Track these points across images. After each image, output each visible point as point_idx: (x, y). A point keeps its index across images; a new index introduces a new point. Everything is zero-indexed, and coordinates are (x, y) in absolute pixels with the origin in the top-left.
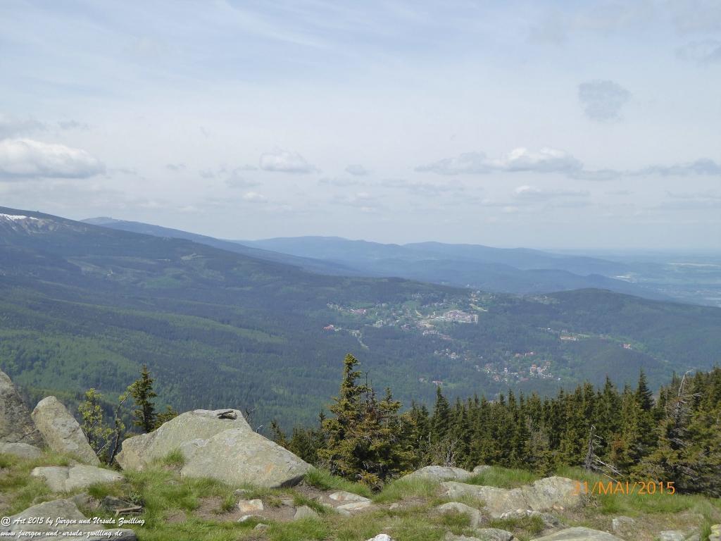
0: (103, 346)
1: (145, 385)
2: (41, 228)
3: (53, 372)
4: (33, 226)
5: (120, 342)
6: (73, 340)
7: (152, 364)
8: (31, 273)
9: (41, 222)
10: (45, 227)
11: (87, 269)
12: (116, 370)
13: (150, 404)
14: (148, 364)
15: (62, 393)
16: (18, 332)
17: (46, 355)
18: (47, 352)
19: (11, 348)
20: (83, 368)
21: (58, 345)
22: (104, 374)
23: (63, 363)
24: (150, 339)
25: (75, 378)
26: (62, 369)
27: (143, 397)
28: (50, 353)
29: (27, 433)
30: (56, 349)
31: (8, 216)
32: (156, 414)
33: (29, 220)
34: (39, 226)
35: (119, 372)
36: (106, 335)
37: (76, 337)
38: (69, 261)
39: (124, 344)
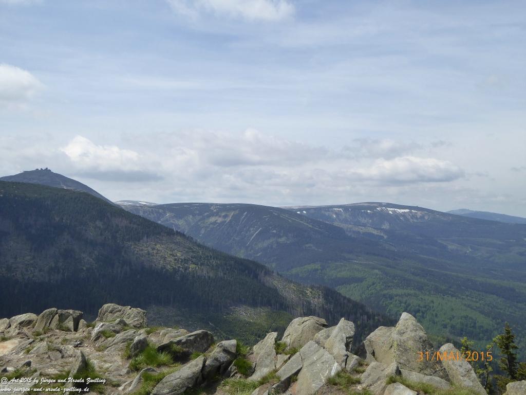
0: (465, 305)
1: (508, 339)
2: (420, 218)
3: (430, 321)
4: (414, 216)
5: (477, 302)
6: (443, 298)
7: (503, 321)
8: (413, 250)
9: (419, 214)
10: (422, 217)
11: (451, 247)
12: (475, 323)
13: (513, 354)
14: (500, 321)
15: (436, 337)
16: (406, 291)
17: (424, 309)
18: (425, 307)
19: (401, 302)
20: (451, 320)
21: (433, 302)
22: (467, 326)
23: (436, 315)
24: (501, 301)
25: (445, 326)
26: (436, 320)
27: (507, 347)
28: (427, 307)
29: (437, 370)
30: (431, 305)
31: (398, 210)
32: (518, 363)
33: (411, 212)
34: (418, 217)
35: (477, 325)
36: (467, 296)
37: (445, 297)
38: (439, 241)
39: (481, 304)
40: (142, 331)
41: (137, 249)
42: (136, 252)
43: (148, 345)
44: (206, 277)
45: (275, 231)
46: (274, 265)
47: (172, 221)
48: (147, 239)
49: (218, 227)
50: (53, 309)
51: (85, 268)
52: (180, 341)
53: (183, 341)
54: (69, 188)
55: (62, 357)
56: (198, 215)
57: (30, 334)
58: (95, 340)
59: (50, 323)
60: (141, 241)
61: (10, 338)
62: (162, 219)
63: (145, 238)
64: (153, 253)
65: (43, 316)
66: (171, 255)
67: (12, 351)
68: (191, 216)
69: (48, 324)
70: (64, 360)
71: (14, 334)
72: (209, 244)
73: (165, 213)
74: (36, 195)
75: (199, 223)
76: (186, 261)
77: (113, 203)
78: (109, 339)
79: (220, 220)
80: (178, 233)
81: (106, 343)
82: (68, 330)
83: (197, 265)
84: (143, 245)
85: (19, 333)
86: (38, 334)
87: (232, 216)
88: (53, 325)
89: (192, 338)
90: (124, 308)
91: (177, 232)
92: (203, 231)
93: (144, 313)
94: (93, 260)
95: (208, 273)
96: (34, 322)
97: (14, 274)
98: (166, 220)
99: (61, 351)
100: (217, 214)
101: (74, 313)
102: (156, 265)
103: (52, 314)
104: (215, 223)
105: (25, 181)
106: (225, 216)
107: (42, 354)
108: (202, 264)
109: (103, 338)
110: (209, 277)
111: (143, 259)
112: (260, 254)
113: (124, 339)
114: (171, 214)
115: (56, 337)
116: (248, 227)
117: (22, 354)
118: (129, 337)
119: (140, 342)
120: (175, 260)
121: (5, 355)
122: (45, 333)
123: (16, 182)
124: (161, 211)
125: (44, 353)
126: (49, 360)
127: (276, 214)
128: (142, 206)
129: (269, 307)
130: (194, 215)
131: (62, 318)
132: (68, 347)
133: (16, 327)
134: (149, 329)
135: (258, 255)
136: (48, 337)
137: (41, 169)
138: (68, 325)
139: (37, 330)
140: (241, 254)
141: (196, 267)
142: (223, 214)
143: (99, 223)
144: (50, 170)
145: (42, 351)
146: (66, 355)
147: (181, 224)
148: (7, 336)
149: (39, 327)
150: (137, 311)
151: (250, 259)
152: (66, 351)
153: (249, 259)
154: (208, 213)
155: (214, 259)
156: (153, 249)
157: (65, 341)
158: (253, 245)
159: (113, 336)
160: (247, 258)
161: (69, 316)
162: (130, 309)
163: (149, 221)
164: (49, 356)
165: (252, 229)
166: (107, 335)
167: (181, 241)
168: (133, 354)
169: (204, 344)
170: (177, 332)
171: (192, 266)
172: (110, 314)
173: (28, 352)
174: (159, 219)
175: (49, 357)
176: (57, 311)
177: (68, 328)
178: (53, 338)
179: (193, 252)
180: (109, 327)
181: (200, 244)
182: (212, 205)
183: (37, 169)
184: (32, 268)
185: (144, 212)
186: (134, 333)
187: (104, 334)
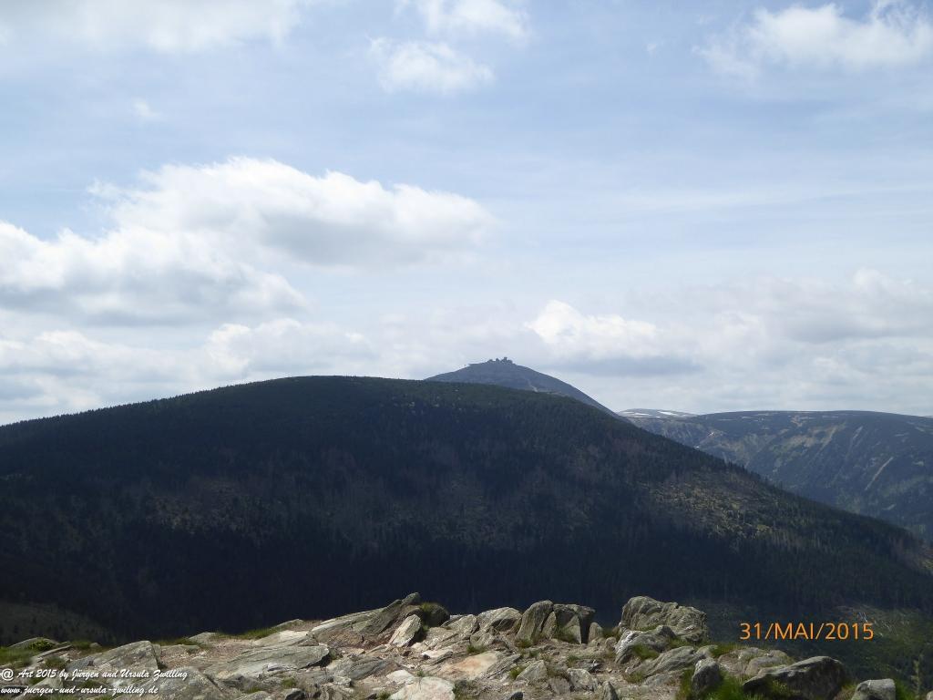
40: (704, 650)
41: (659, 496)
42: (658, 501)
43: (721, 678)
44: (789, 548)
45: (921, 463)
46: (923, 528)
47: (720, 445)
48: (677, 476)
49: (808, 456)
50: (546, 602)
51: (572, 528)
52: (785, 674)
53: (789, 675)
54: (542, 391)
55: (572, 689)
56: (769, 434)
57: (511, 643)
58: (623, 662)
59: (543, 626)
60: (667, 481)
61: (482, 650)
62: (702, 442)
63: (673, 476)
64: (689, 502)
65: (530, 614)
66: (720, 506)
67: (488, 672)
68: (755, 436)
69: (539, 629)
70: (574, 694)
71: (487, 643)
72: (791, 487)
73: (708, 431)
74: (490, 404)
75: (771, 448)
76: (748, 518)
77: (614, 414)
78: (648, 661)
79: (810, 442)
80: (732, 467)
81: (643, 668)
82: (572, 640)
83: (771, 525)
84: (670, 488)
85: (494, 642)
86: (525, 645)
87: (834, 435)
88: (548, 630)
89: (805, 670)
90: (665, 605)
91: (730, 464)
92: (778, 463)
93: (702, 616)
94: (586, 513)
95: (791, 540)
96: (517, 623)
97: (460, 535)
98: (711, 442)
99: (568, 678)
100: (804, 431)
101: (580, 610)
102: (694, 525)
103: (545, 610)
104: (801, 447)
105: (472, 381)
106: (821, 435)
107: (538, 681)
108: (780, 524)
109: (637, 660)
110: (795, 549)
111: (670, 512)
112: (893, 506)
113: (674, 663)
114: (719, 432)
115: (554, 651)
116: (865, 456)
117: (504, 678)
118: (682, 661)
119: (707, 671)
120: (729, 515)
121: (478, 679)
122: (536, 644)
123: (459, 383)
124: (699, 427)
125: (542, 680)
126: (549, 693)
127: (922, 430)
128: (667, 419)
129: (918, 609)
130: (760, 433)
131: (563, 619)
132: (580, 672)
133: (488, 631)
134: (716, 647)
135: (889, 508)
136: (542, 651)
137: (497, 360)
138: (572, 631)
139: (522, 638)
140: (856, 507)
141: (768, 530)
142: (816, 431)
143: (593, 450)
144: (510, 362)
145: (537, 675)
146: (577, 686)
147: (737, 451)
148: (477, 645)
149: (525, 633)
150: (689, 611)
151: (875, 516)
152: (576, 679)
153: (871, 515)
154: (786, 430)
155: (802, 515)
156: (689, 496)
157: (573, 661)
158: (879, 490)
159: (655, 657)
160: (866, 515)
161: (573, 616)
162: (677, 607)
163: (679, 445)
164: (550, 686)
165: (873, 459)
166: (644, 654)
167: (739, 481)
168: (698, 693)
169: (830, 684)
170: (771, 657)
171: (761, 528)
172: (642, 616)
173: (514, 676)
174: (697, 442)
175: (550, 688)
176: (552, 605)
177: (572, 636)
178: (550, 653)
179: (762, 501)
180: (645, 639)
181: (773, 486)
182: (794, 414)
183: (491, 360)
184: (487, 527)
185: (670, 430)
186: (692, 653)
187: (637, 653)
